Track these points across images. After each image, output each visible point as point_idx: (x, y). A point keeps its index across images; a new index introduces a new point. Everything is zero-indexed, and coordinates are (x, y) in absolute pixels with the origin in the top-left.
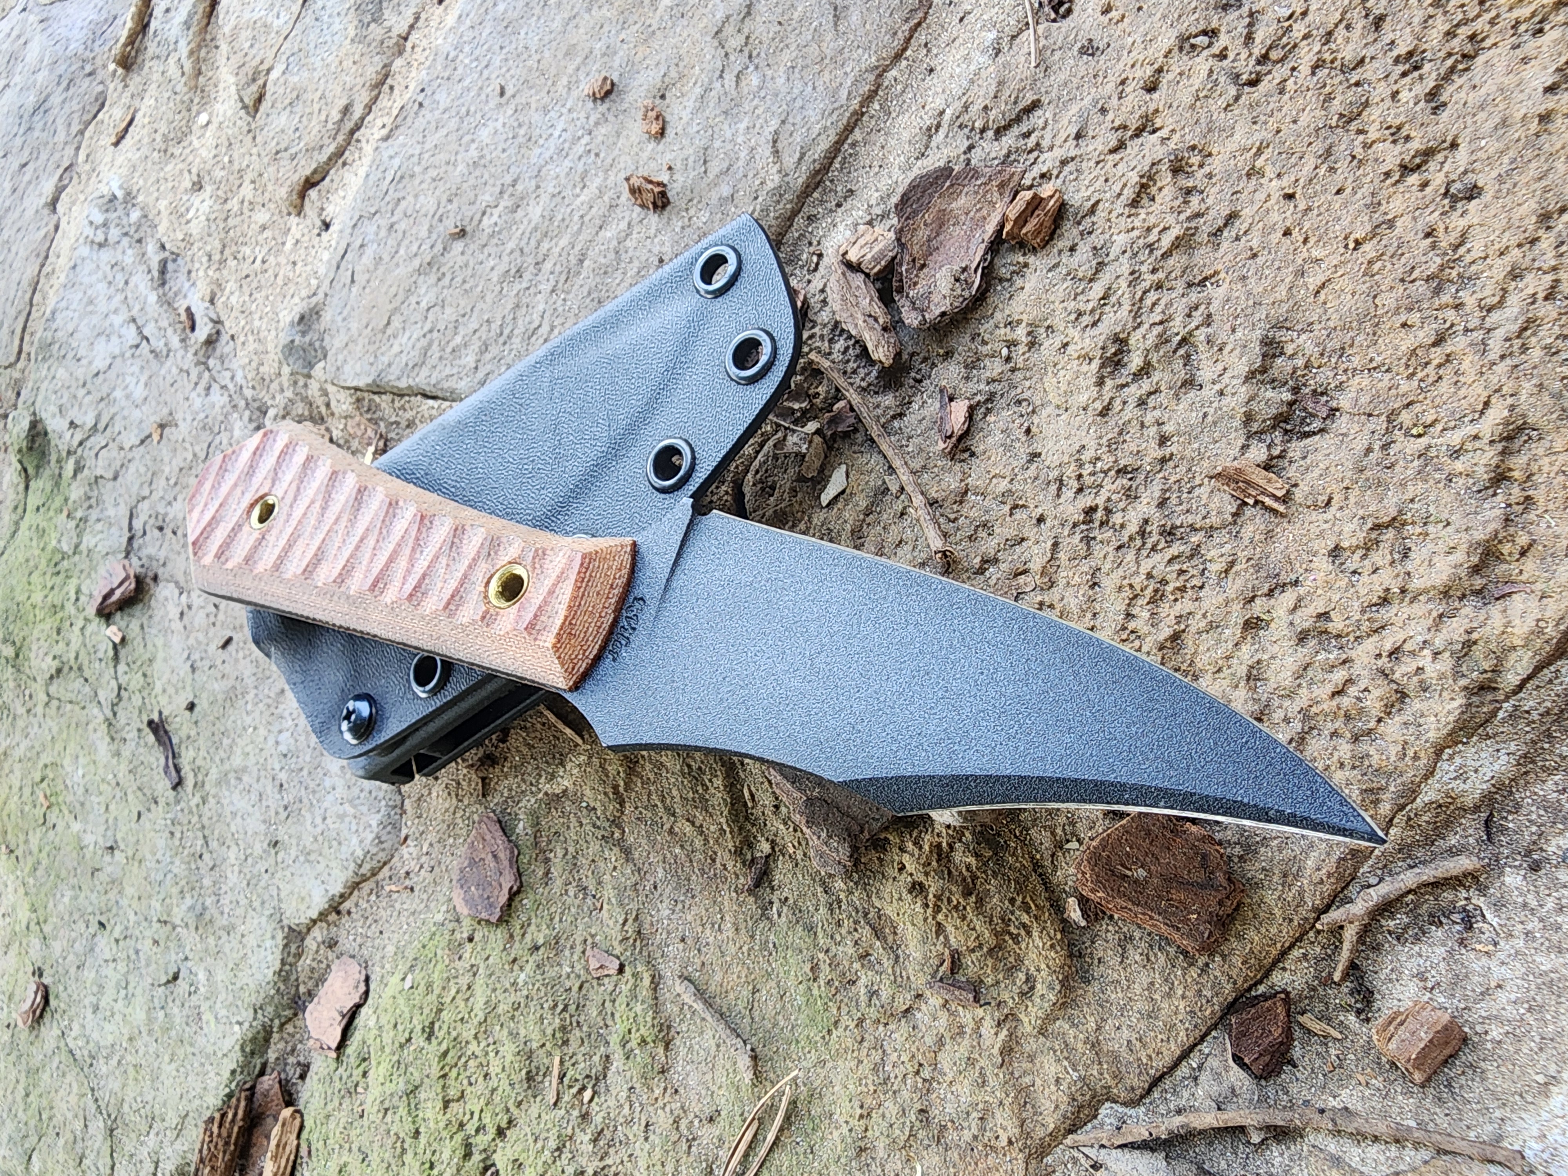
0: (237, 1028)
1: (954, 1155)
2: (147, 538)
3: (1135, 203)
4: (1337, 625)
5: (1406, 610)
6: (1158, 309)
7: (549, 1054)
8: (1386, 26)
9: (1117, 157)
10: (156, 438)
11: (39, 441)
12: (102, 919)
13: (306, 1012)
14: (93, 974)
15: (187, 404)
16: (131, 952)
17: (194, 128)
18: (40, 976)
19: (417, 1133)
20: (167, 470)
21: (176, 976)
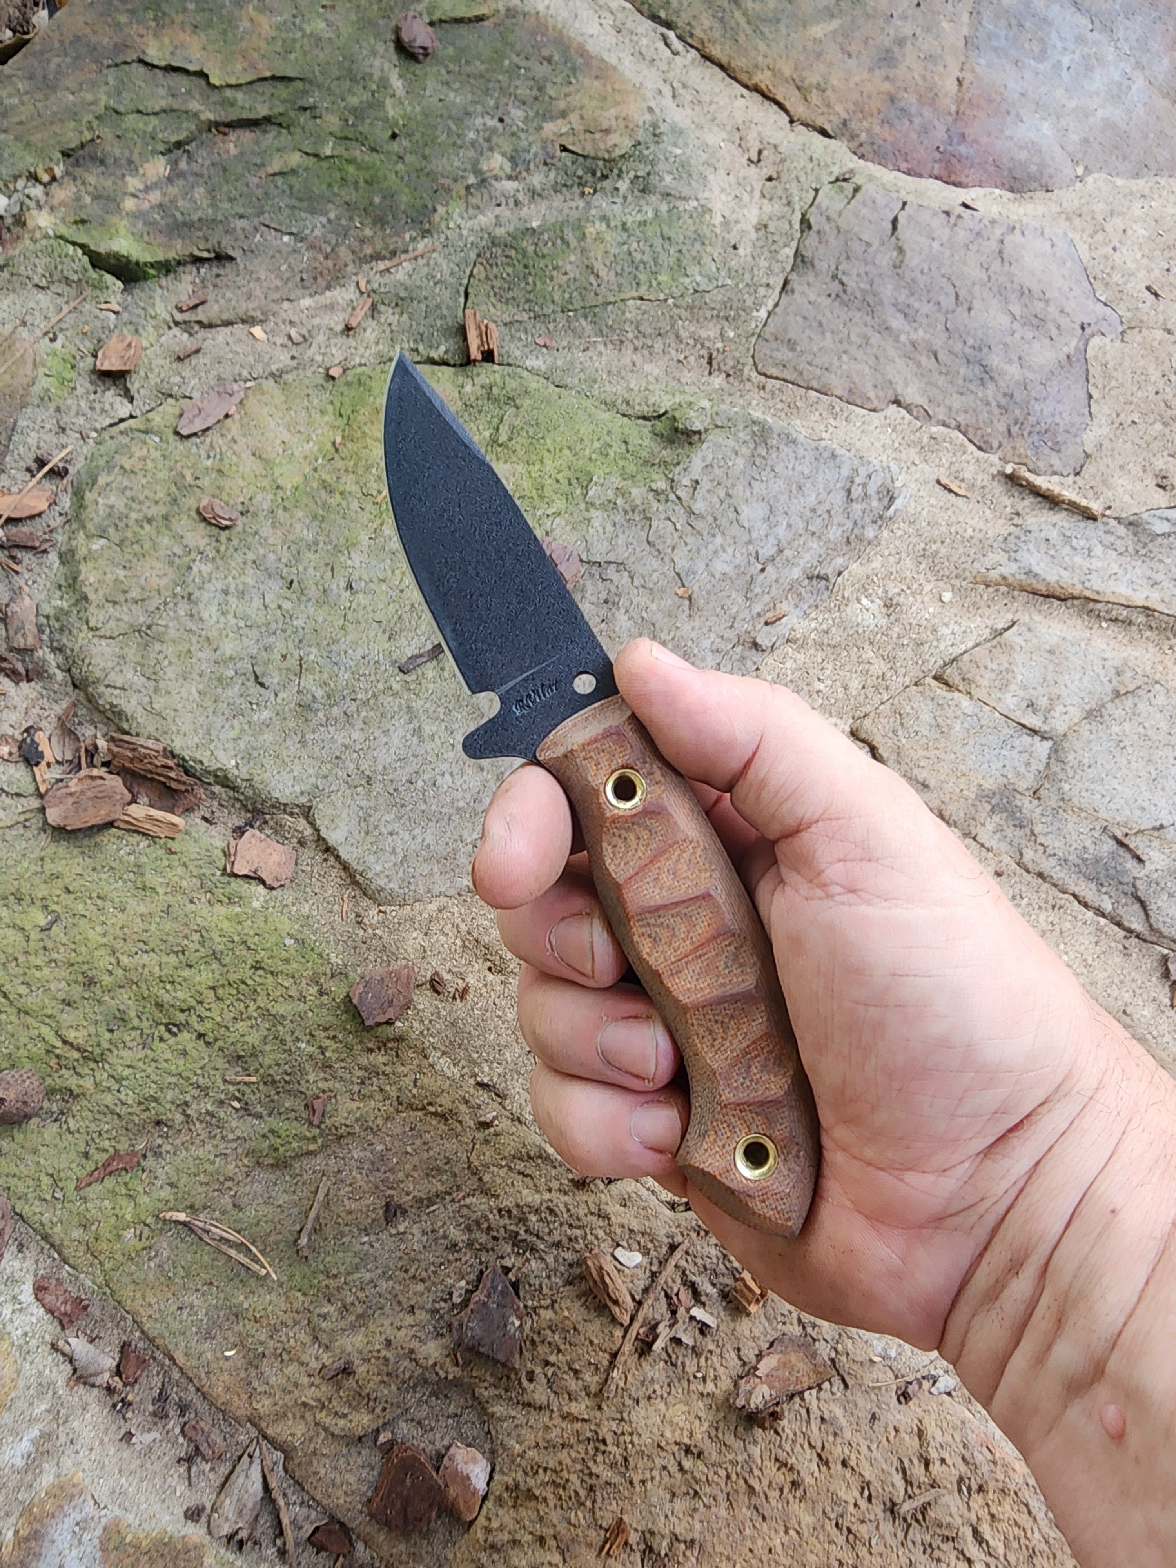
0: (233, 763)
1: (243, 1374)
2: (599, 583)
3: (777, 1460)
6: (716, 1478)
7: (257, 1071)
9: (806, 1446)
10: (681, 592)
11: (683, 438)
12: (295, 584)
13: (252, 826)
14: (250, 581)
15: (705, 630)
16: (273, 626)
17: (941, 584)
18: (242, 514)
19: (190, 966)
20: (654, 607)
21: (262, 685)
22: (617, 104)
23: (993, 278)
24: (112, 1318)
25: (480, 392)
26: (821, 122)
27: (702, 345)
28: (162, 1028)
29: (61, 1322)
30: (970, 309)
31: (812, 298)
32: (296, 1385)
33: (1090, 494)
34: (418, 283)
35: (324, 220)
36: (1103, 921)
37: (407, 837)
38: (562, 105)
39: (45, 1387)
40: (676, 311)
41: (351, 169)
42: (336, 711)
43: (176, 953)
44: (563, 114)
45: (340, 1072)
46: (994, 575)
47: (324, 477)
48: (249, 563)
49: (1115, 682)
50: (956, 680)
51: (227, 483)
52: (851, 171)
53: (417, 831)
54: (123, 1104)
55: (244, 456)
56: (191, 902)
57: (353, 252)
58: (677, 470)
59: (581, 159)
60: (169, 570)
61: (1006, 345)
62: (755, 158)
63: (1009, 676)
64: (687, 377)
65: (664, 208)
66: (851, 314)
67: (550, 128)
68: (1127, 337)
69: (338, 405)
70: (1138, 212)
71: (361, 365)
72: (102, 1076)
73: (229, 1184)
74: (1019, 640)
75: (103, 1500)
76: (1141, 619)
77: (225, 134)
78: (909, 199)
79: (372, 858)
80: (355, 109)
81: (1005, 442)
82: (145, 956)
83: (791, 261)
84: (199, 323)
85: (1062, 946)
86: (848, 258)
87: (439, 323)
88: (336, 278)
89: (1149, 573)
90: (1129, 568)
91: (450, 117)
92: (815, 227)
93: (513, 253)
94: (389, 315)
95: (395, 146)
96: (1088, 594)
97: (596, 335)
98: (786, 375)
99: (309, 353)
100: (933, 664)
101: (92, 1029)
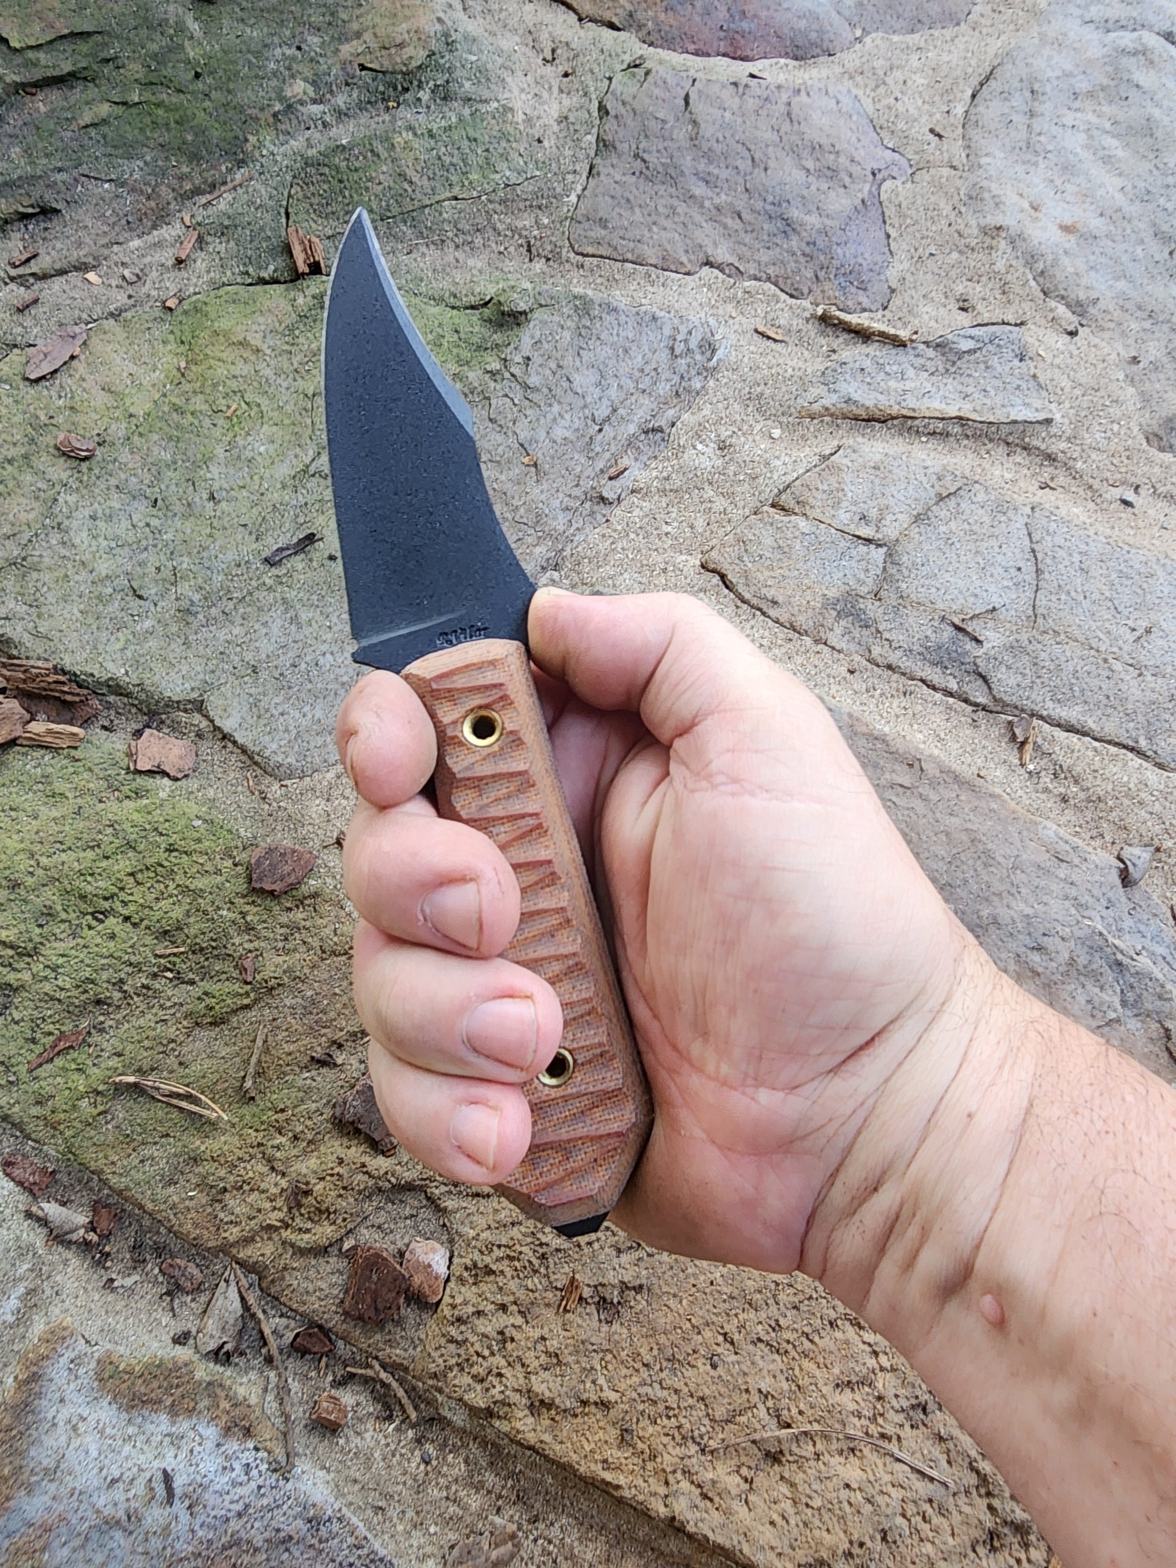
0: (123, 671)
1: (209, 1209)
4: (509, 1346)
5: (521, 1376)
7: (184, 942)
8: (794, 1312)
10: (526, 460)
11: (511, 319)
12: (160, 502)
13: (149, 727)
14: (117, 506)
15: (553, 491)
16: (144, 543)
17: (769, 423)
18: (99, 444)
19: (107, 858)
20: (503, 477)
21: (140, 597)
22: (407, 18)
23: (785, 138)
24: (80, 1182)
25: (311, 302)
26: (608, 16)
27: (520, 236)
28: (89, 917)
29: (31, 1191)
30: (766, 169)
31: (618, 177)
32: (259, 1211)
33: (899, 324)
34: (240, 210)
35: (140, 163)
36: (951, 700)
37: (297, 715)
38: (355, 26)
39: (23, 1250)
40: (490, 206)
41: (160, 112)
42: (213, 611)
43: (92, 848)
44: (358, 35)
45: (264, 933)
46: (816, 407)
47: (174, 400)
48: (113, 489)
49: (937, 487)
50: (792, 504)
51: (79, 418)
52: (641, 57)
53: (307, 709)
54: (62, 989)
55: (93, 391)
56: (101, 801)
57: (174, 190)
58: (509, 350)
59: (380, 75)
60: (36, 505)
61: (803, 197)
62: (550, 58)
63: (840, 494)
64: (509, 265)
65: (467, 111)
66: (656, 188)
67: (346, 49)
68: (917, 178)
69: (178, 333)
70: (915, 64)
71: (195, 294)
72: (37, 968)
73: (172, 1045)
74: (846, 461)
75: (94, 1338)
76: (957, 429)
77: (33, 95)
78: (698, 75)
79: (267, 738)
80: (156, 55)
81: (814, 287)
82: (63, 855)
83: (594, 146)
84: (33, 275)
85: (916, 727)
86: (646, 136)
87: (264, 245)
88: (161, 217)
89: (960, 387)
90: (942, 386)
91: (249, 51)
92: (612, 113)
93: (326, 170)
94: (216, 245)
95: (200, 85)
96: (905, 412)
97: (417, 238)
98: (603, 251)
99: (144, 290)
100: (769, 494)
101: (22, 927)
